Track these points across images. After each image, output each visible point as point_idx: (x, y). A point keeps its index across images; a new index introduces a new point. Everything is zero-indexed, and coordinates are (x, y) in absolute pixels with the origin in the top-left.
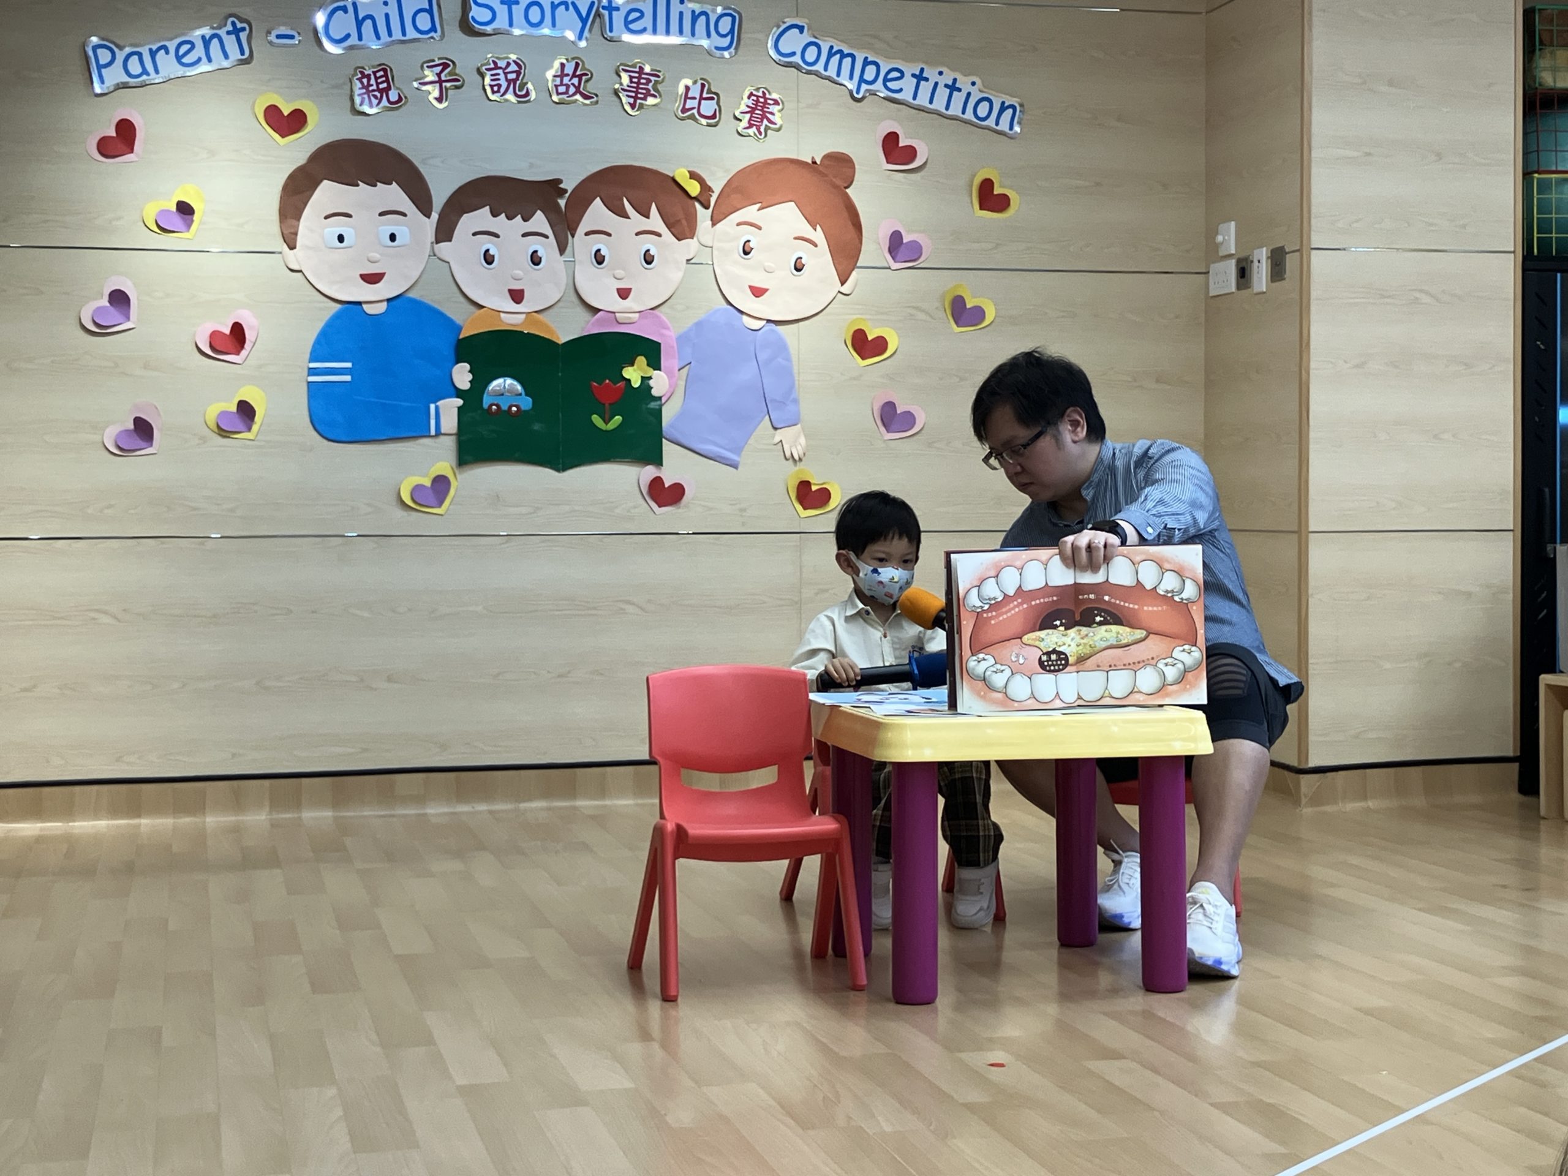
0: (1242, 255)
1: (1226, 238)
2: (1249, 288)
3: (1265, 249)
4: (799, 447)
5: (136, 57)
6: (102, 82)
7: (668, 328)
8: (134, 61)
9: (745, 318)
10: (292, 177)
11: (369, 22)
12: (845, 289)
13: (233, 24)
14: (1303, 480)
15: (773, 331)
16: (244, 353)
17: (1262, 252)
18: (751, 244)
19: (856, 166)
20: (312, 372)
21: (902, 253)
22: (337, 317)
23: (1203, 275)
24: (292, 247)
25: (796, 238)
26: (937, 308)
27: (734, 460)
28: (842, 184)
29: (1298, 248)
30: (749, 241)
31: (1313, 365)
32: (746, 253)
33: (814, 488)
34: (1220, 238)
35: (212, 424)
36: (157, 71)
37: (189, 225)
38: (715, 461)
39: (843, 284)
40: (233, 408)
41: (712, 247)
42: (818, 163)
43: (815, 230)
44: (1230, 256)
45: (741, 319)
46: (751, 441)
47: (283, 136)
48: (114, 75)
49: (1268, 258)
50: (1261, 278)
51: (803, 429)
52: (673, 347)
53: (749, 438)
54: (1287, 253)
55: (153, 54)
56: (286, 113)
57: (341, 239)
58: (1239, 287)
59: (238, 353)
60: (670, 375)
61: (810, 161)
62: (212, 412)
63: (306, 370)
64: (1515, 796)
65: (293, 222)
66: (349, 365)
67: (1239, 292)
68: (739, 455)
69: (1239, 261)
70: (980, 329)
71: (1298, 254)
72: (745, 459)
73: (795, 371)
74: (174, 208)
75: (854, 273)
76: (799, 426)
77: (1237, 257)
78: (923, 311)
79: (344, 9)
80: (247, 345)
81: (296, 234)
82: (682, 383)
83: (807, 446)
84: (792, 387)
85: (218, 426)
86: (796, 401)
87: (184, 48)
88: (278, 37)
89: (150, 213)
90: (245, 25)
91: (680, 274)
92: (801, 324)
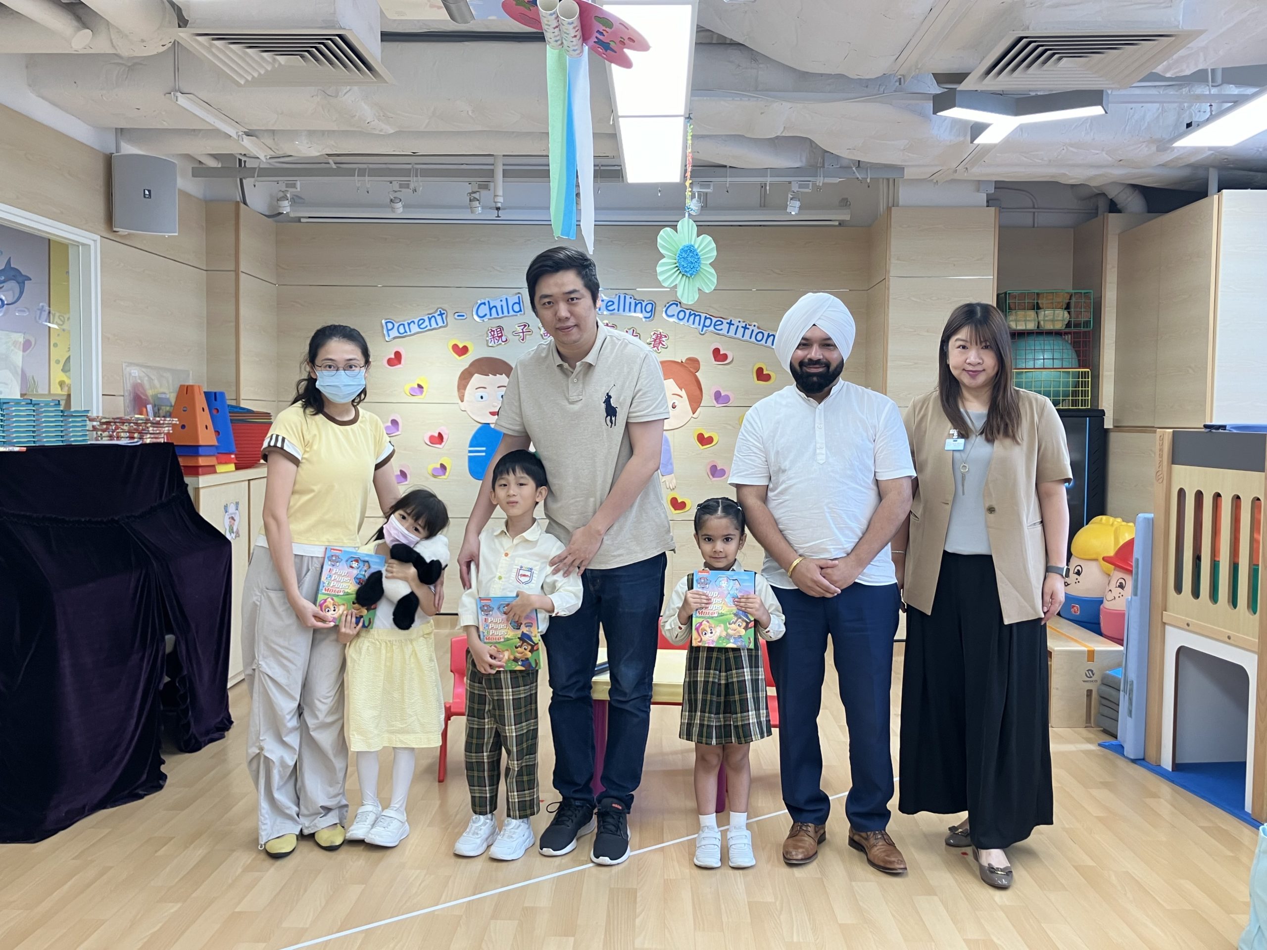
4: (673, 484)
5: (402, 326)
6: (389, 336)
8: (402, 327)
10: (463, 373)
11: (494, 309)
12: (695, 416)
13: (440, 311)
16: (443, 444)
19: (701, 363)
20: (470, 452)
21: (720, 400)
22: (480, 429)
24: (462, 401)
25: (673, 394)
28: (694, 371)
33: (680, 501)
35: (430, 472)
36: (410, 331)
37: (422, 392)
39: (693, 414)
40: (439, 466)
42: (684, 361)
47: (460, 356)
48: (394, 333)
51: (675, 476)
55: (409, 324)
56: (461, 346)
57: (482, 397)
59: (440, 444)
61: (680, 361)
62: (431, 467)
63: (467, 452)
65: (463, 391)
66: (484, 449)
73: (672, 451)
74: (416, 386)
75: (699, 410)
76: (673, 474)
78: (730, 425)
79: (484, 304)
80: (445, 440)
81: (464, 396)
83: (677, 483)
84: (670, 458)
85: (433, 475)
86: (671, 464)
87: (422, 321)
88: (458, 316)
89: (407, 388)
90: (445, 312)
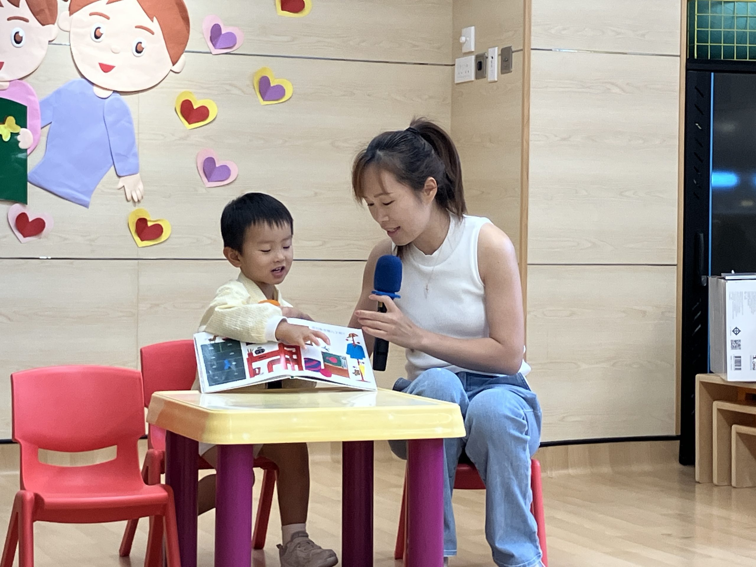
0: (480, 52)
1: (468, 39)
2: (485, 77)
3: (497, 48)
4: (138, 192)
7: (32, 94)
9: (95, 89)
12: (176, 68)
14: (523, 224)
15: (118, 100)
17: (495, 50)
18: (101, 31)
21: (220, 42)
23: (450, 67)
25: (136, 27)
26: (248, 86)
27: (85, 201)
29: (522, 48)
30: (99, 28)
31: (531, 137)
32: (97, 37)
33: (150, 224)
34: (463, 39)
38: (69, 201)
39: (174, 64)
41: (69, 32)
43: (152, 21)
44: (470, 53)
45: (93, 89)
46: (99, 186)
49: (499, 55)
50: (493, 71)
51: (141, 177)
52: (37, 110)
53: (98, 184)
54: (513, 52)
58: (477, 77)
60: (34, 132)
64: (677, 465)
67: (478, 80)
68: (90, 197)
69: (477, 57)
70: (281, 103)
71: (522, 52)
72: (94, 200)
73: (136, 131)
75: (183, 57)
76: (138, 175)
77: (476, 54)
78: (237, 87)
82: (44, 139)
83: (145, 191)
84: (133, 144)
86: (136, 155)
91: (43, 53)
92: (140, 94)
